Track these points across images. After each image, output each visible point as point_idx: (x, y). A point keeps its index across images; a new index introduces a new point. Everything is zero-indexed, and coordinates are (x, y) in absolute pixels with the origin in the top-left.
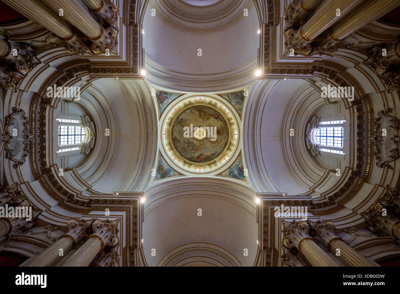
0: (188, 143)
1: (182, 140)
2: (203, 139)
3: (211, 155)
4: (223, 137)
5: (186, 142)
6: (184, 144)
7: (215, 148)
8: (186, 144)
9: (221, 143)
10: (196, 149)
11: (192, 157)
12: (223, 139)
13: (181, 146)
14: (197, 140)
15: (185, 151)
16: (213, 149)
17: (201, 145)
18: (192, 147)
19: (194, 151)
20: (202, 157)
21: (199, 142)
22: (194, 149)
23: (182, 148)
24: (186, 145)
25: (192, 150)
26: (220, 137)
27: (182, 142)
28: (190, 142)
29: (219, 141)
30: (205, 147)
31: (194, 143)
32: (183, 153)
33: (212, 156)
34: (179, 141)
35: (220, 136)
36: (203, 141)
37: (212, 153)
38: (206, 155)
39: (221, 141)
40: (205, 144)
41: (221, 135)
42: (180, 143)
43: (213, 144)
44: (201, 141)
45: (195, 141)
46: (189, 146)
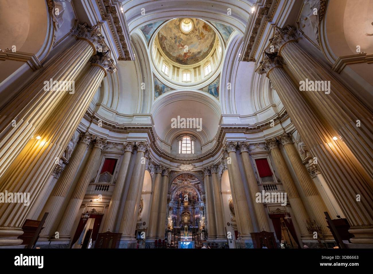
0: (175, 38)
1: (168, 37)
2: (189, 32)
3: (197, 53)
4: (210, 35)
5: (173, 37)
6: (171, 41)
7: (201, 46)
8: (172, 39)
9: (208, 41)
10: (183, 44)
11: (179, 56)
12: (210, 37)
13: (168, 44)
14: (184, 34)
15: (173, 48)
16: (199, 47)
17: (188, 39)
18: (179, 43)
19: (181, 47)
20: (188, 54)
21: (185, 36)
22: (181, 45)
23: (170, 46)
24: (173, 41)
25: (179, 46)
26: (207, 34)
27: (168, 39)
28: (176, 37)
29: (205, 38)
30: (192, 42)
31: (181, 37)
32: (171, 52)
33: (197, 55)
34: (166, 39)
35: (207, 32)
36: (190, 36)
37: (198, 51)
38: (192, 53)
39: (208, 38)
40: (191, 39)
41: (209, 32)
42: (167, 41)
43: (200, 40)
44: (188, 34)
45: (182, 34)
46: (176, 42)
